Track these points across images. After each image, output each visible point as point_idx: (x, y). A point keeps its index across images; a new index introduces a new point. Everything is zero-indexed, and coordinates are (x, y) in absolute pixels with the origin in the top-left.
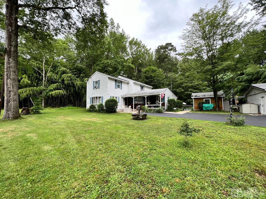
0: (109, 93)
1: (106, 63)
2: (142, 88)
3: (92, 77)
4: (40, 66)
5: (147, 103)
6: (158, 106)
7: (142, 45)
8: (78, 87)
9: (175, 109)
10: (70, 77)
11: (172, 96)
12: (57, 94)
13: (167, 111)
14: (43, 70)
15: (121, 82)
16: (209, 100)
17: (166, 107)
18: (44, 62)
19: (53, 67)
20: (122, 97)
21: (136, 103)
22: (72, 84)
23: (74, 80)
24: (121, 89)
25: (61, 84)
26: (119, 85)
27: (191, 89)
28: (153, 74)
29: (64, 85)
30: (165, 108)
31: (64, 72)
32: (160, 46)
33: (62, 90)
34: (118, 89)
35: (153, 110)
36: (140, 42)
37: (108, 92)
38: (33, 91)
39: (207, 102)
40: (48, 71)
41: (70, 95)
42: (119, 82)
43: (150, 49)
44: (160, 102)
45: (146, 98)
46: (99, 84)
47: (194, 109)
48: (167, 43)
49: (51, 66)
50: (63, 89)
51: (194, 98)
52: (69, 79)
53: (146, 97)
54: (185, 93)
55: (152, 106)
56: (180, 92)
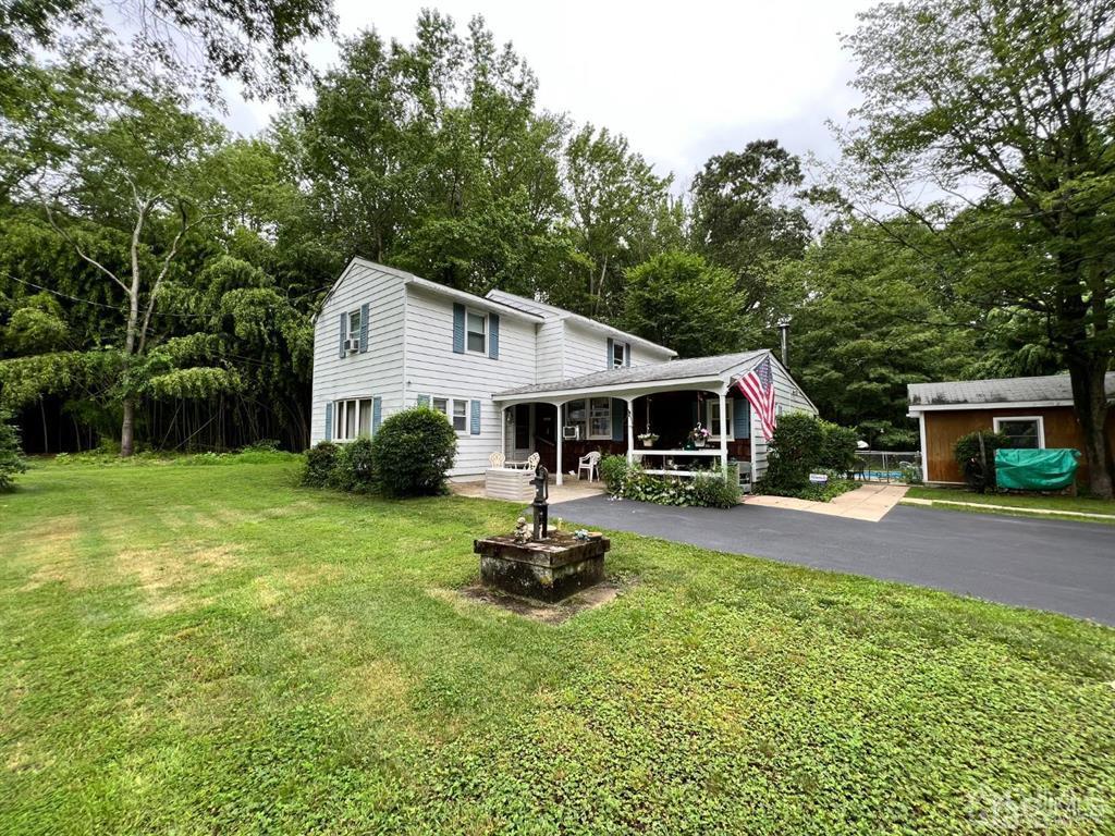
0: (412, 380)
1: (440, 234)
2: (618, 354)
3: (336, 294)
4: (122, 249)
5: (635, 436)
6: (706, 462)
7: (631, 158)
8: (300, 354)
9: (815, 478)
10: (262, 303)
11: (789, 396)
12: (189, 385)
13: (762, 488)
14: (130, 272)
15: (495, 318)
16: (1035, 422)
17: (754, 466)
18: (137, 232)
19: (190, 259)
20: (498, 404)
21: (577, 435)
22: (275, 339)
23: (284, 318)
24: (494, 356)
25: (222, 337)
26: (483, 337)
27: (880, 366)
28: (681, 292)
29: (235, 345)
30: (750, 475)
31: (237, 280)
32: (717, 159)
33: (223, 366)
34: (471, 356)
35: (675, 486)
36: (618, 143)
37: (407, 371)
38: (76, 371)
39: (1020, 435)
40: (157, 273)
41: (266, 391)
42: (483, 320)
43: (670, 180)
44: (717, 431)
45: (630, 408)
46: (365, 329)
47: (925, 479)
48: (755, 141)
49: (174, 252)
50: (228, 364)
51: (926, 413)
52: (261, 311)
53: (629, 400)
54: (848, 388)
55: (669, 457)
56: (819, 383)
